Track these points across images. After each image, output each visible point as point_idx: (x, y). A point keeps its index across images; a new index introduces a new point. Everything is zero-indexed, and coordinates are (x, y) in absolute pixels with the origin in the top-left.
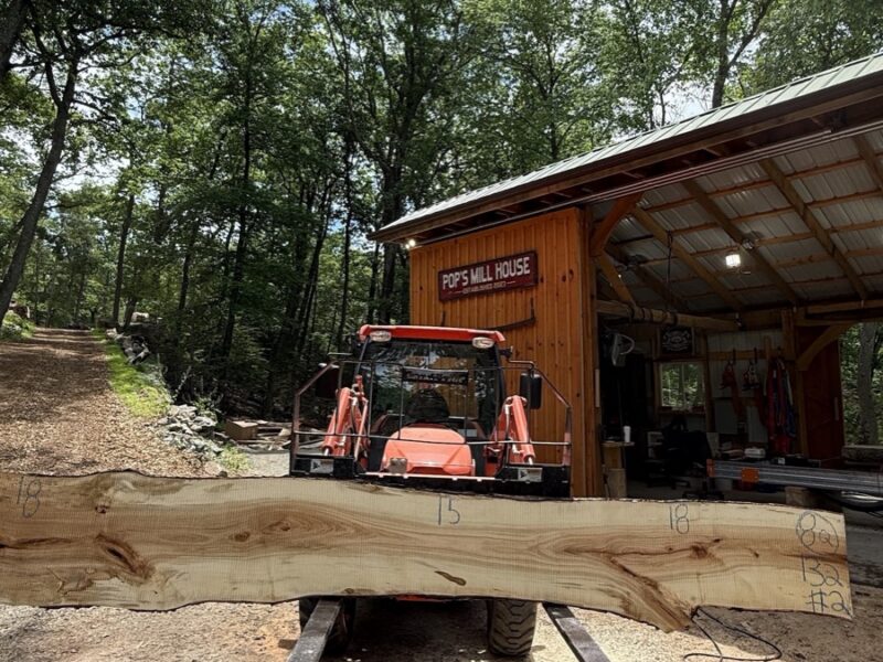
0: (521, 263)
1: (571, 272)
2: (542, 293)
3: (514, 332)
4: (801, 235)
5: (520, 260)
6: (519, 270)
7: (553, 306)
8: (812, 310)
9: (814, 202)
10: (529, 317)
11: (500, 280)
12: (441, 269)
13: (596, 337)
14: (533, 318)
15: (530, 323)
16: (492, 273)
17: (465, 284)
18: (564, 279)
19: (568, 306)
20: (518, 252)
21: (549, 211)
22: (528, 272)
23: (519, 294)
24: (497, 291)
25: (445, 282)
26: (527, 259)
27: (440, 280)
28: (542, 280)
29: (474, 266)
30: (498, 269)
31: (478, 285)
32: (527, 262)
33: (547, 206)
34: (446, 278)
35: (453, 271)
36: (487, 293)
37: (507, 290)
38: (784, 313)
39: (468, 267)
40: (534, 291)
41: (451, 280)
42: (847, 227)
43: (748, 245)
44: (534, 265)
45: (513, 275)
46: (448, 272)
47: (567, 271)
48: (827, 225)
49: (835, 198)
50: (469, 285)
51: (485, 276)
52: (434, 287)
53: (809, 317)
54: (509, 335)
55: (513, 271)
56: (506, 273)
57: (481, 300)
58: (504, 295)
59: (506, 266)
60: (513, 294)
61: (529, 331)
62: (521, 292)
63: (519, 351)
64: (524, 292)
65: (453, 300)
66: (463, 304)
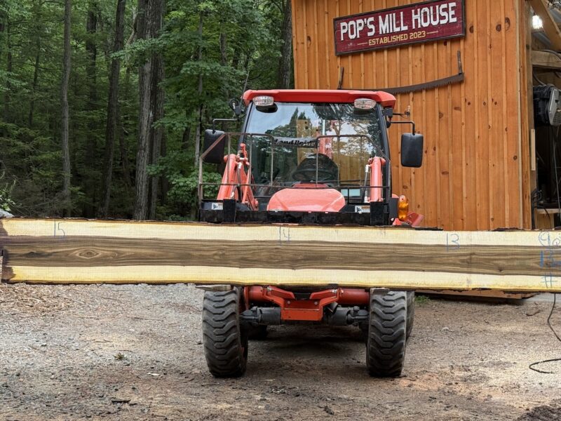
0: (444, 10)
1: (507, 20)
2: (472, 46)
3: (436, 91)
5: (444, 6)
6: (443, 18)
7: (485, 60)
10: (455, 73)
11: (417, 30)
12: (338, 16)
13: (531, 93)
14: (461, 74)
15: (457, 81)
16: (408, 20)
17: (370, 34)
18: (499, 28)
19: (504, 58)
22: (455, 20)
23: (443, 46)
24: (416, 44)
25: (343, 31)
26: (453, 4)
27: (337, 30)
28: (472, 30)
29: (384, 13)
30: (414, 17)
31: (390, 35)
32: (453, 8)
34: (345, 27)
35: (355, 17)
36: (403, 46)
37: (428, 42)
39: (375, 14)
40: (462, 42)
41: (352, 29)
44: (461, 11)
45: (435, 23)
46: (347, 19)
47: (503, 21)
50: (377, 34)
51: (398, 25)
52: (328, 37)
54: (430, 94)
55: (435, 20)
56: (425, 21)
57: (392, 54)
58: (423, 47)
59: (425, 13)
60: (435, 46)
61: (456, 90)
62: (445, 44)
63: (443, 111)
64: (449, 44)
65: (356, 54)
66: (369, 58)
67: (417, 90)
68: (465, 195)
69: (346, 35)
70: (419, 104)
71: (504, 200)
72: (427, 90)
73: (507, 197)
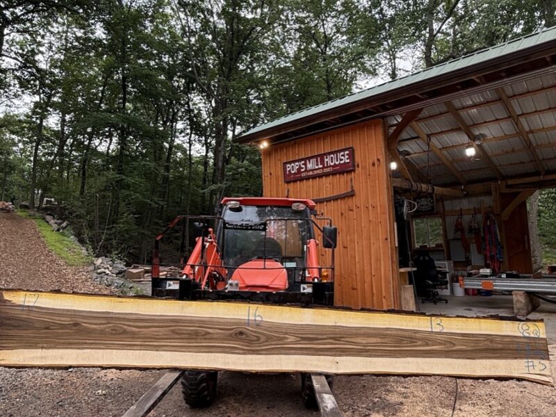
0: (342, 156)
1: (378, 160)
2: (359, 175)
3: (339, 200)
4: (510, 135)
5: (342, 153)
6: (341, 160)
7: (367, 182)
8: (510, 182)
9: (523, 114)
10: (350, 190)
11: (328, 167)
12: (285, 161)
13: (393, 201)
14: (353, 191)
15: (351, 195)
16: (322, 162)
17: (302, 170)
18: (374, 165)
19: (377, 181)
20: (341, 148)
21: (361, 121)
22: (348, 161)
23: (342, 176)
24: (327, 175)
25: (288, 169)
26: (347, 152)
27: (285, 169)
28: (358, 166)
29: (309, 158)
30: (326, 160)
31: (313, 170)
32: (347, 154)
33: (360, 117)
34: (289, 167)
35: (294, 162)
36: (320, 176)
37: (334, 174)
38: (493, 185)
39: (304, 159)
40: (353, 173)
41: (293, 168)
42: (539, 130)
43: (478, 142)
44: (352, 156)
45: (337, 163)
46: (290, 163)
47: (376, 160)
48: (527, 129)
49: (536, 111)
50: (306, 171)
51: (317, 165)
52: (280, 173)
53: (508, 186)
54: (336, 202)
55: (337, 161)
56: (332, 162)
57: (314, 180)
58: (331, 176)
59: (332, 158)
60: (338, 176)
61: (350, 200)
62: (343, 174)
63: (343, 212)
64: (345, 174)
65: (295, 181)
66: (302, 183)
67: (328, 200)
68: (357, 260)
69: (290, 171)
70: (329, 208)
71: (380, 264)
72: (334, 200)
73: (382, 262)
